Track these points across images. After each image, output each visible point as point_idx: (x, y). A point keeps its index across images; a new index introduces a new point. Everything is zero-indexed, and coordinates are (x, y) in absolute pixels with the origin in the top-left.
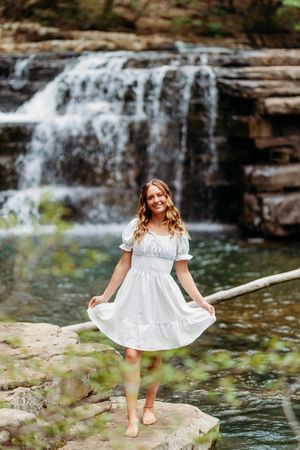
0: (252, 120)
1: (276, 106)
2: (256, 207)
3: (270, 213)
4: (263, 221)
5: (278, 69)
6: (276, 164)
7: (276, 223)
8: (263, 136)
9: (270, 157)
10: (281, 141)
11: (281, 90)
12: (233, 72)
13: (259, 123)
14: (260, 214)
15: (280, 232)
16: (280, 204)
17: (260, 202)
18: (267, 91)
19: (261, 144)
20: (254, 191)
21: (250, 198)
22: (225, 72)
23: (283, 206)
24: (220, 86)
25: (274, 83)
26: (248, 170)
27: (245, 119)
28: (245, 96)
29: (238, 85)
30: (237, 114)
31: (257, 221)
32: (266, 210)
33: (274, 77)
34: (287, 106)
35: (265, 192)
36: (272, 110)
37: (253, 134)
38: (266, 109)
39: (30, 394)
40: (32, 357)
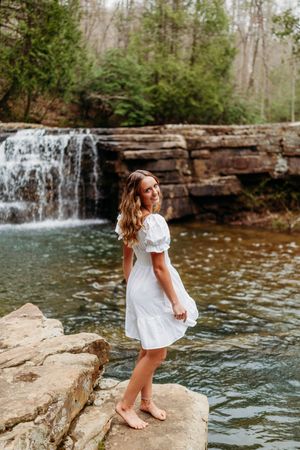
0: (117, 163)
1: (130, 155)
5: (129, 136)
11: (132, 147)
12: (105, 137)
13: (120, 164)
18: (124, 148)
22: (101, 137)
24: (98, 145)
25: (128, 143)
27: (112, 163)
28: (112, 150)
29: (108, 144)
33: (127, 140)
34: (136, 155)
36: (128, 157)
37: (118, 170)
38: (124, 157)
39: (34, 431)
40: (25, 362)
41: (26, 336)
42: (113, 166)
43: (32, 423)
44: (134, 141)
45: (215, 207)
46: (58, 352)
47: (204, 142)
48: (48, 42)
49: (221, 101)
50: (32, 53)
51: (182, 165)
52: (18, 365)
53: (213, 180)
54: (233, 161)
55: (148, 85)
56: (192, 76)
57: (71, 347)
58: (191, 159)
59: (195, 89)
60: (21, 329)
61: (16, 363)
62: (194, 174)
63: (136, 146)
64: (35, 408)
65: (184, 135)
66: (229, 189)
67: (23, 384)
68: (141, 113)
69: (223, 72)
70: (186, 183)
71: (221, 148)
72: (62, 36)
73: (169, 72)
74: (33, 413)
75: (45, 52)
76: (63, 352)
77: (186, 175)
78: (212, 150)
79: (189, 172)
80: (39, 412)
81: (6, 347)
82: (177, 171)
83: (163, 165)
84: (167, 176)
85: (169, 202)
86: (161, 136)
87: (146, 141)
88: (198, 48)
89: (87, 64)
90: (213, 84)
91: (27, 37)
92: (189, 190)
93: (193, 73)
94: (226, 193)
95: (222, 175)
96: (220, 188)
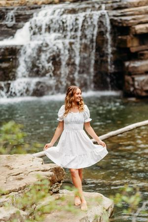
0: (128, 38)
1: (141, 29)
2: (131, 82)
3: (138, 85)
4: (135, 89)
6: (141, 60)
7: (142, 90)
8: (134, 46)
9: (138, 56)
10: (144, 47)
12: (118, 12)
13: (132, 39)
14: (133, 85)
15: (144, 94)
16: (143, 80)
17: (133, 80)
18: (137, 21)
19: (133, 50)
20: (130, 74)
21: (128, 78)
22: (114, 13)
23: (145, 81)
24: (112, 21)
25: (140, 16)
26: (127, 64)
27: (124, 38)
28: (125, 25)
29: (121, 20)
30: (120, 35)
31: (132, 89)
32: (136, 83)
33: (140, 13)
34: (147, 29)
35: (136, 74)
36: (139, 32)
37: (129, 45)
38: (135, 31)
39: (17, 196)
40: (19, 174)
41: (23, 164)
42: (125, 42)
43: (17, 193)
46: (36, 171)
52: (16, 175)
57: (43, 169)
60: (21, 162)
61: (15, 174)
64: (19, 187)
67: (17, 181)
74: (18, 189)
76: (38, 171)
80: (20, 189)
81: (13, 169)
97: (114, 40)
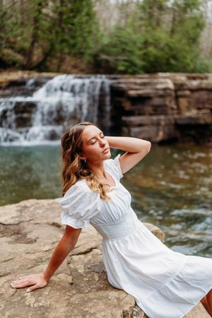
6: (134, 115)
10: (135, 107)
11: (134, 88)
12: (116, 81)
13: (126, 101)
17: (129, 130)
18: (129, 89)
19: (127, 108)
20: (126, 126)
21: (124, 129)
22: (113, 81)
26: (124, 118)
27: (120, 99)
34: (137, 94)
35: (132, 126)
36: (132, 96)
37: (124, 105)
38: (129, 95)
42: (120, 103)
44: (136, 84)
45: (193, 132)
47: (186, 85)
48: (74, 17)
49: (192, 61)
50: (64, 26)
51: (170, 102)
53: (193, 113)
54: (208, 99)
55: (141, 49)
56: (173, 43)
58: (177, 98)
59: (174, 52)
62: (179, 108)
63: (137, 87)
65: (172, 80)
66: (204, 119)
68: (136, 69)
69: (194, 40)
70: (173, 114)
71: (199, 89)
72: (84, 13)
73: (156, 40)
75: (73, 24)
77: (173, 109)
78: (192, 90)
79: (175, 107)
82: (166, 106)
83: (157, 101)
84: (159, 109)
85: (161, 128)
86: (155, 81)
87: (144, 84)
88: (176, 23)
89: (99, 35)
90: (187, 48)
91: (61, 14)
92: (175, 120)
93: (173, 40)
94: (202, 122)
95: (199, 109)
96: (198, 119)
97: (112, 101)
